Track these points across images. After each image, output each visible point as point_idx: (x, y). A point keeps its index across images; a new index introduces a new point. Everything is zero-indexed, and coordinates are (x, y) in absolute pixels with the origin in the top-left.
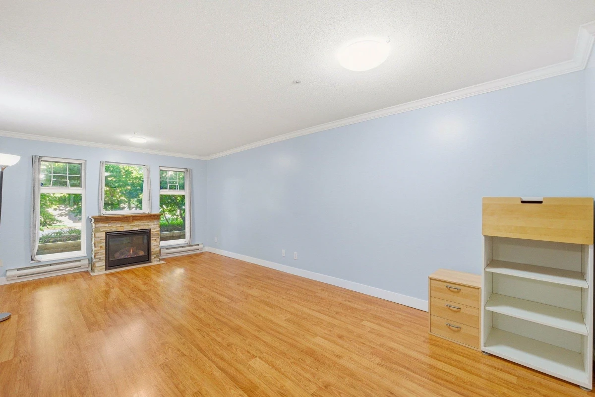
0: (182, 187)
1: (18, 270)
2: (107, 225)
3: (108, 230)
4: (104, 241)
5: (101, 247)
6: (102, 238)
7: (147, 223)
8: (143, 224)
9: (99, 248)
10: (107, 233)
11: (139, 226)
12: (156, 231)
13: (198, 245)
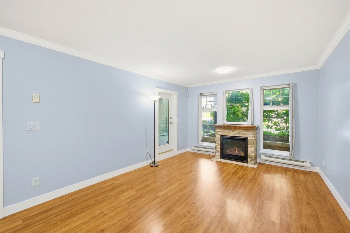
0: (286, 103)
1: (194, 147)
2: (221, 131)
3: (221, 134)
4: (220, 140)
5: (218, 144)
6: (218, 138)
7: (245, 133)
8: (241, 133)
9: (217, 144)
10: (221, 136)
11: (240, 134)
12: (252, 140)
13: (303, 162)
